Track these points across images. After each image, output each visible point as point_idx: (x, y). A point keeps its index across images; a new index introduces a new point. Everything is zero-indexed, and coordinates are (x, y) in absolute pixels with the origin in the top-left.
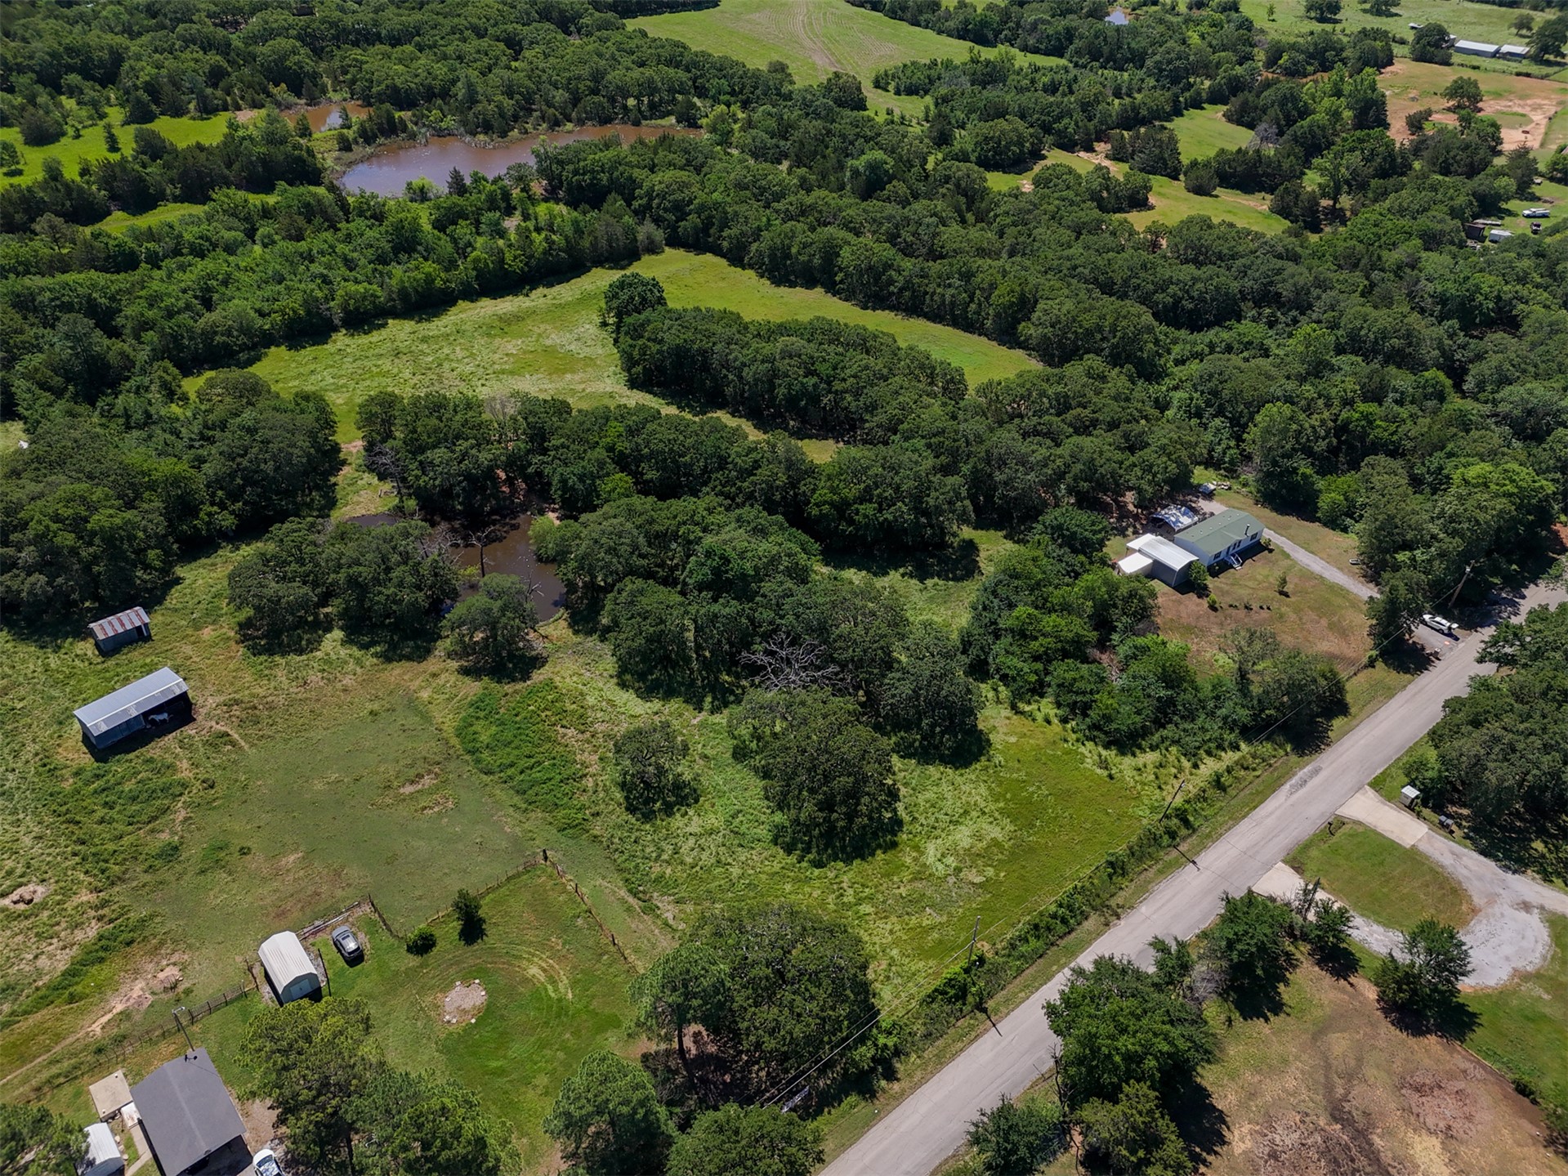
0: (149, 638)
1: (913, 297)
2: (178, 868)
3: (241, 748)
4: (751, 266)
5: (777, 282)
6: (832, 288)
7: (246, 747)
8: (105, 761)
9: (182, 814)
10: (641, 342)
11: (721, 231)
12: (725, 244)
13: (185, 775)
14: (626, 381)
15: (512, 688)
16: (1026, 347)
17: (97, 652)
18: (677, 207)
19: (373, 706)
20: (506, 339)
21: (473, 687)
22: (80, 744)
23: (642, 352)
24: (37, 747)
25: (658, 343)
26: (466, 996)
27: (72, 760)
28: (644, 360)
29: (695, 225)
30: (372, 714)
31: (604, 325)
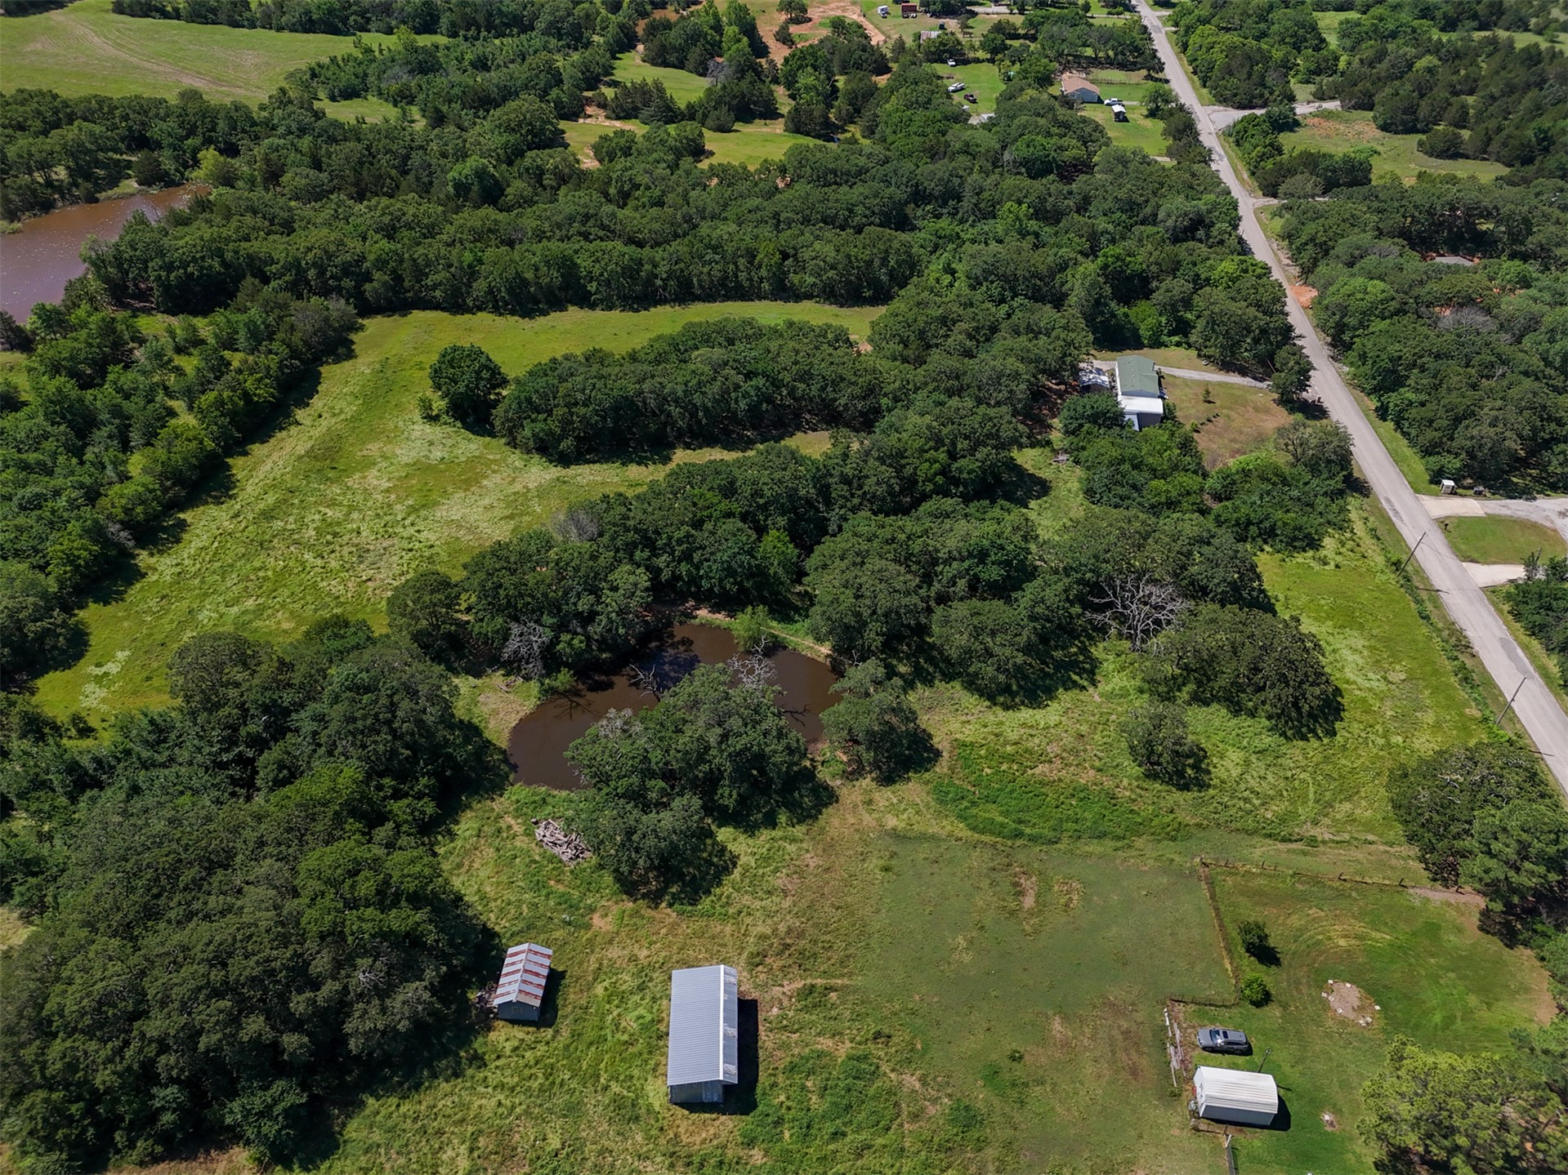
0: (562, 975)
1: (680, 285)
2: (996, 1118)
3: (847, 986)
4: (480, 309)
5: (528, 314)
6: (585, 301)
7: (846, 981)
8: (754, 1106)
9: (911, 1081)
10: (559, 412)
11: (419, 281)
12: (438, 293)
13: (844, 1050)
14: (551, 462)
15: (942, 767)
16: (809, 296)
17: (531, 1029)
18: (346, 270)
19: (874, 863)
20: (357, 476)
21: (914, 789)
22: (694, 1116)
23: (566, 423)
24: (659, 1159)
25: (585, 405)
26: (1344, 998)
27: (716, 1136)
28: (574, 429)
29: (385, 283)
30: (886, 869)
31: (432, 419)
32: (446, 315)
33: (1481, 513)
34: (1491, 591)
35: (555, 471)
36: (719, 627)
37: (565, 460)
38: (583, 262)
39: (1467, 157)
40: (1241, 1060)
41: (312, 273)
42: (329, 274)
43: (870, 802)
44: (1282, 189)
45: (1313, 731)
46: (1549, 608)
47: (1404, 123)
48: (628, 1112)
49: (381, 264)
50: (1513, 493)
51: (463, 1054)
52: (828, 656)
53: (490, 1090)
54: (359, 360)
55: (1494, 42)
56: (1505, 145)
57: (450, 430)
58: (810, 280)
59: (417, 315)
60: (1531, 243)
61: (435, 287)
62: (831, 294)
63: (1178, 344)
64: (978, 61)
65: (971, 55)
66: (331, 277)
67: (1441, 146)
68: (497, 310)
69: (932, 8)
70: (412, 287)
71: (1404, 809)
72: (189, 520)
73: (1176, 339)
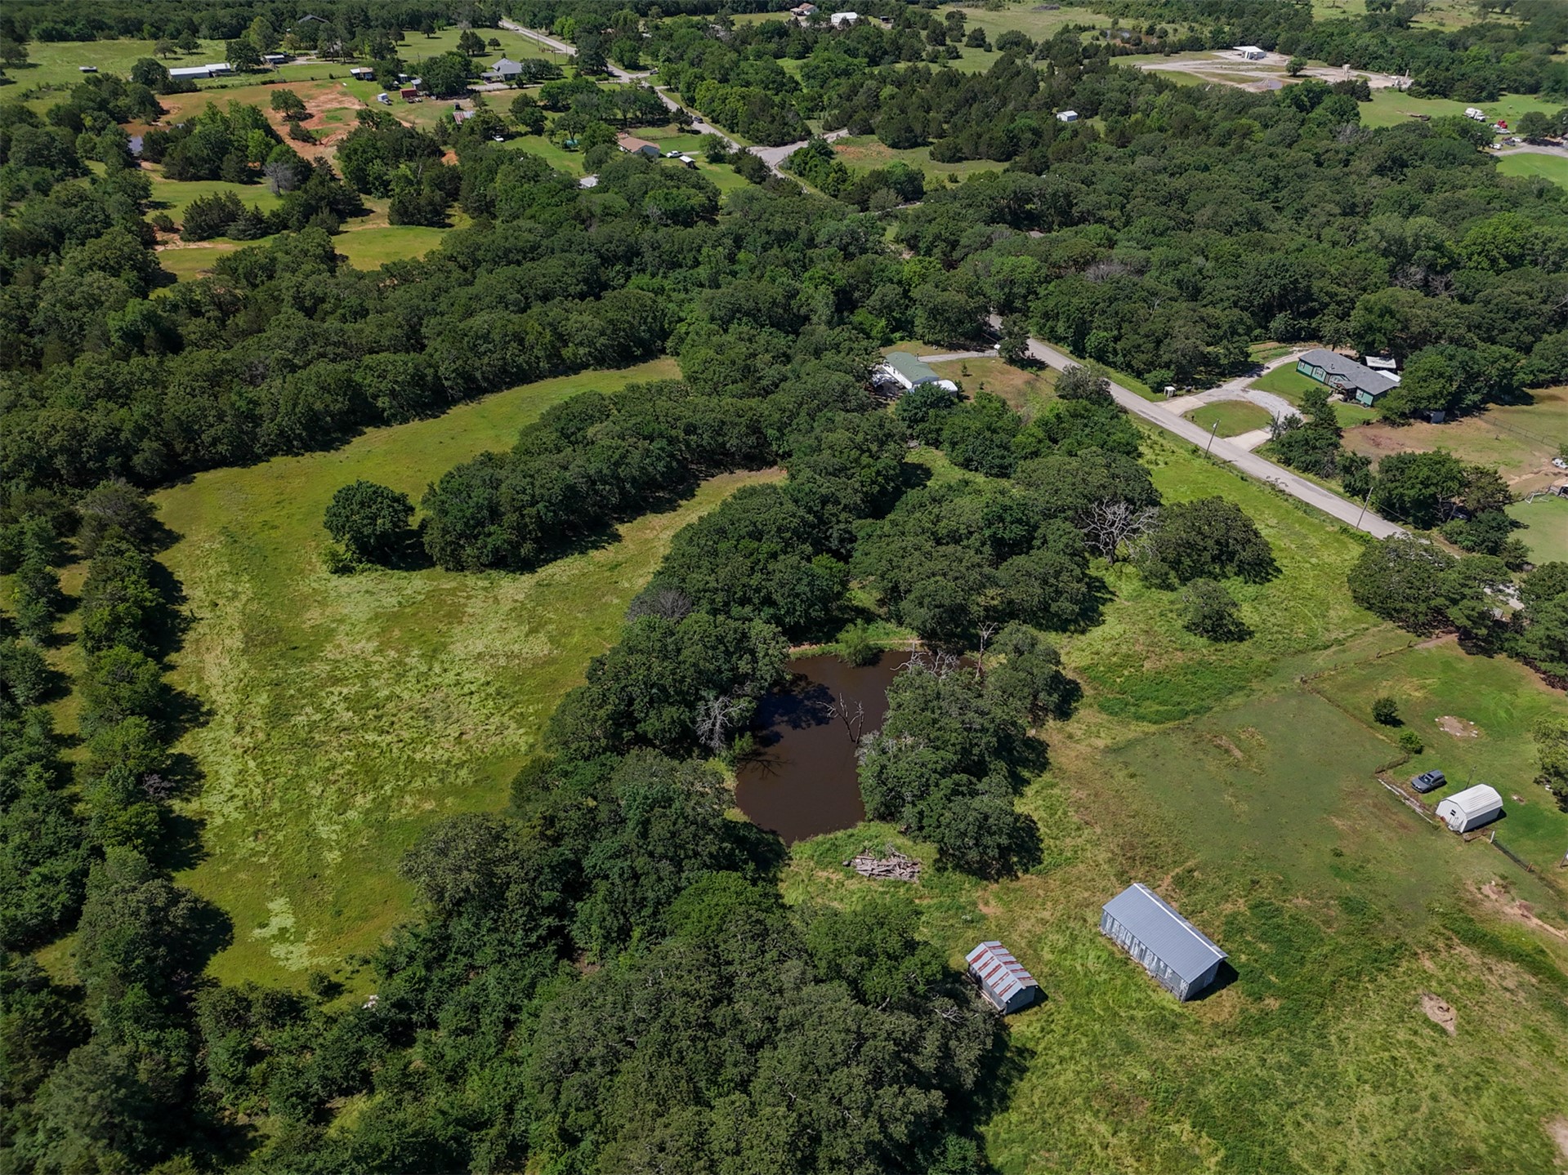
1: (465, 381)
2: (1369, 896)
3: (1198, 864)
4: (272, 453)
5: (327, 446)
7: (1193, 861)
9: (1301, 902)
10: (511, 518)
11: (192, 440)
12: (220, 448)
13: (1242, 906)
14: (514, 572)
15: (1087, 691)
16: (585, 366)
17: (1035, 1009)
18: (105, 448)
19: (1120, 775)
20: (329, 647)
21: (1086, 715)
22: (1207, 1001)
23: (520, 528)
24: (1219, 1042)
25: (532, 505)
26: (1451, 725)
27: (1234, 1007)
28: (530, 532)
29: (155, 452)
30: (1132, 776)
31: (343, 570)
32: (236, 470)
33: (1201, 404)
34: (1257, 451)
35: (527, 581)
36: (814, 656)
37: (528, 566)
38: (367, 381)
39: (967, 159)
40: (1444, 788)
41: (60, 461)
42: (85, 457)
43: (1070, 737)
44: (872, 203)
45: (1268, 574)
46: (1314, 448)
47: (907, 140)
48: (1165, 1024)
49: (141, 432)
50: (1207, 385)
51: (1009, 1055)
52: (922, 645)
53: (1058, 1067)
54: (192, 537)
55: (915, 71)
56: (990, 146)
57: (374, 575)
58: (582, 351)
59: (201, 477)
60: (1075, 212)
61: (215, 441)
62: (601, 360)
63: (902, 339)
64: (520, 134)
65: (513, 129)
66: (89, 459)
67: (948, 154)
68: (290, 451)
69: (435, 91)
70: (187, 449)
71: (1364, 601)
72: (188, 752)
73: (898, 335)
